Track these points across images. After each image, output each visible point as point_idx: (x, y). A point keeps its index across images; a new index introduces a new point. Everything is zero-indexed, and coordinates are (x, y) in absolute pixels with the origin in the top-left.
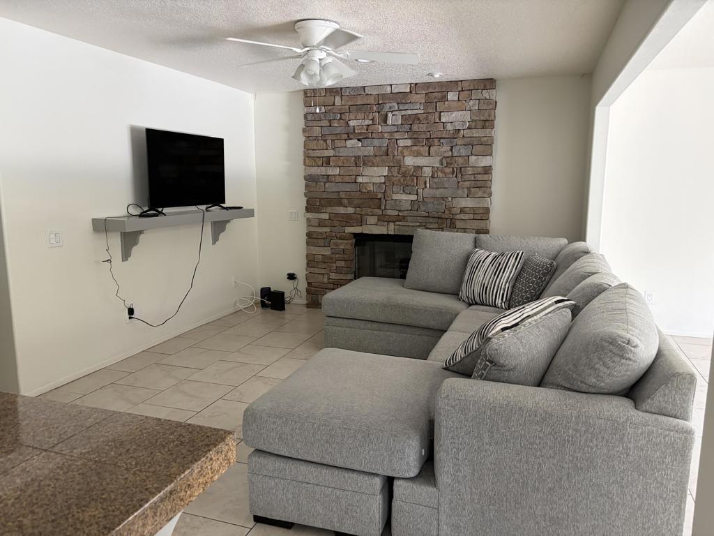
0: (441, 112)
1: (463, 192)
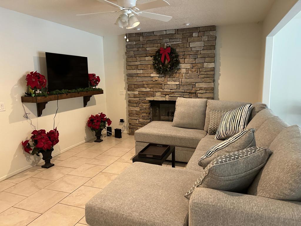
1: (201, 80)
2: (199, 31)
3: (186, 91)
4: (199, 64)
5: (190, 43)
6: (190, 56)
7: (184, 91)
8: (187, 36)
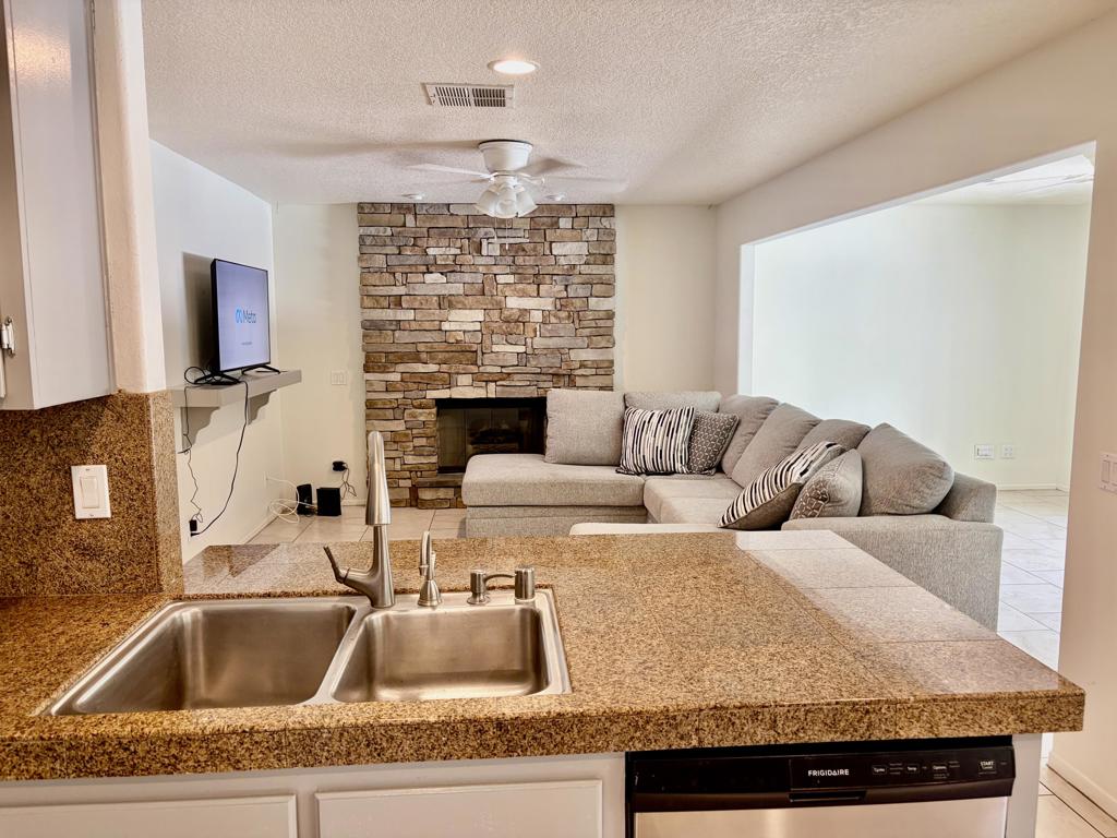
0: (551, 242)
1: (584, 341)
2: (574, 215)
3: (544, 370)
4: (577, 300)
5: (554, 244)
6: (555, 277)
7: (539, 371)
8: (543, 224)
